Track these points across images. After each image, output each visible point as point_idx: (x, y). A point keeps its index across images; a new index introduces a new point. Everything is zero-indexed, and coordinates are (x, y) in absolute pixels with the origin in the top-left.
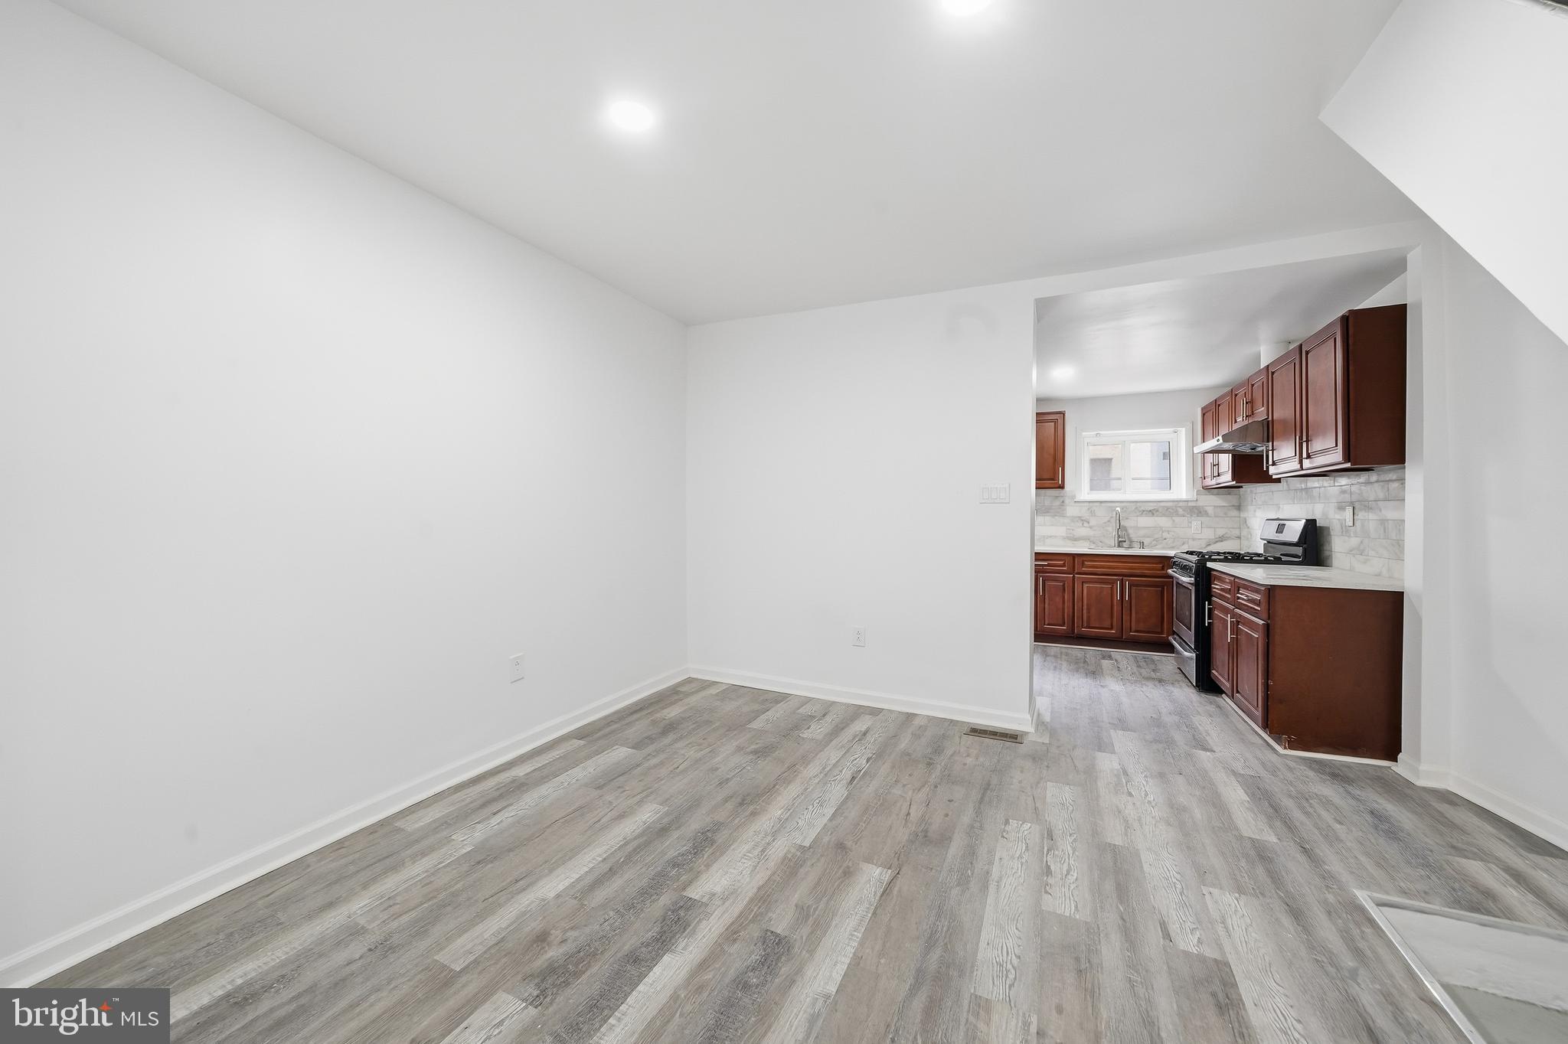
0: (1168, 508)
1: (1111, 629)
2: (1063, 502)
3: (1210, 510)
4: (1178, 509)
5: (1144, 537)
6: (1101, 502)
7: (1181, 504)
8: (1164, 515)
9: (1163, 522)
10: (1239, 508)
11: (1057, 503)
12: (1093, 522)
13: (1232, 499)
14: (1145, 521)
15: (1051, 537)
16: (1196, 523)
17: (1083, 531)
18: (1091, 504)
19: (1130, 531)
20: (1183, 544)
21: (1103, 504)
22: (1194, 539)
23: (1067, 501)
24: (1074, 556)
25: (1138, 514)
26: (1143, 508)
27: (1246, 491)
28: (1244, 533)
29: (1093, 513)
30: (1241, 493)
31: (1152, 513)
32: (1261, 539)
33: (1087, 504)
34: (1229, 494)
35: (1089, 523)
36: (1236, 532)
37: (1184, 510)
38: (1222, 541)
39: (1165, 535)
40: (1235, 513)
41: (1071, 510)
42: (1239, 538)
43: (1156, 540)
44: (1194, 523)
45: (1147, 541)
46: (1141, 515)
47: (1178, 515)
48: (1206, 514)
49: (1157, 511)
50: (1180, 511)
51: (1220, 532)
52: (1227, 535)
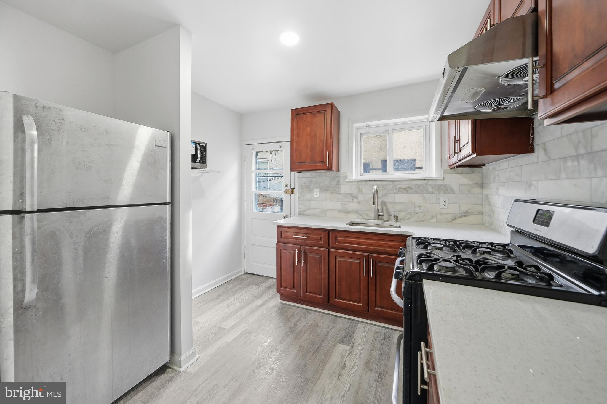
0: (419, 186)
1: (359, 302)
2: (339, 181)
3: (455, 187)
4: (428, 186)
5: (400, 211)
6: (366, 181)
7: (430, 182)
8: (417, 192)
9: (416, 198)
10: (482, 185)
11: (334, 183)
12: (360, 198)
13: (475, 175)
14: (401, 198)
15: (330, 210)
16: (443, 199)
17: (353, 206)
18: (359, 183)
19: (389, 206)
20: (432, 218)
21: (368, 183)
22: (441, 214)
23: (342, 180)
24: (329, 232)
25: (395, 191)
26: (398, 186)
27: (488, 169)
28: (486, 209)
29: (360, 191)
30: (484, 171)
31: (406, 190)
32: (508, 225)
33: (356, 183)
34: (473, 173)
35: (357, 198)
36: (479, 208)
37: (432, 188)
38: (466, 216)
39: (417, 210)
40: (478, 190)
41: (345, 189)
42: (482, 213)
43: (410, 214)
44: (441, 200)
45: (401, 215)
46: (398, 192)
47: (428, 192)
48: (452, 191)
49: (411, 189)
50: (430, 189)
51: (464, 208)
52: (470, 211)
